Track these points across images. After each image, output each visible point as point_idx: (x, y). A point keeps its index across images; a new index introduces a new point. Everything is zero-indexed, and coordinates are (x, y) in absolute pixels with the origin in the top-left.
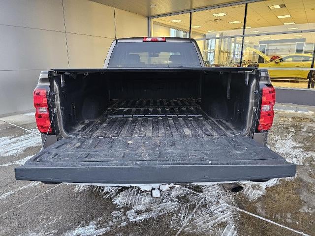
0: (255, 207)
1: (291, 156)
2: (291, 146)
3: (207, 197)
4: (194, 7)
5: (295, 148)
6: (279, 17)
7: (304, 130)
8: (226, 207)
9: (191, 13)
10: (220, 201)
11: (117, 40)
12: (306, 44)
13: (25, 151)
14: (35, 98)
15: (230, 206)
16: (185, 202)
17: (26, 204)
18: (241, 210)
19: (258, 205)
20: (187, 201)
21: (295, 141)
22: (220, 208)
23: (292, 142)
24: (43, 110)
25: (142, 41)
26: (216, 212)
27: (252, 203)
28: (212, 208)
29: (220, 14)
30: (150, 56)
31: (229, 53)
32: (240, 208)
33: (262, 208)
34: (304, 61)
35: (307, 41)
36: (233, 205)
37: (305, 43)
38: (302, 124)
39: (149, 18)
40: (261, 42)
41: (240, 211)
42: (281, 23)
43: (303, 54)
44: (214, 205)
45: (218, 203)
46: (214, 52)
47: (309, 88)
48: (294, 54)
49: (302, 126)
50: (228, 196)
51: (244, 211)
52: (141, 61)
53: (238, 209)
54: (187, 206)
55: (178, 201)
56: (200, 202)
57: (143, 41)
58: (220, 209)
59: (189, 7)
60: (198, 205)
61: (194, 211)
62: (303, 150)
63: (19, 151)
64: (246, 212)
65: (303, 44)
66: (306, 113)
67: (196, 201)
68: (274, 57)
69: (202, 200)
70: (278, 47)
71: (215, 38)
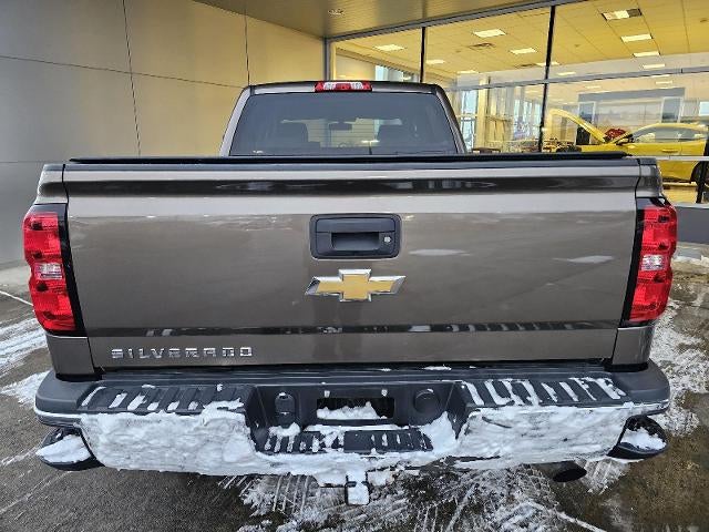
0: (604, 509)
1: (676, 369)
2: (673, 343)
3: (482, 484)
4: (431, 14)
5: (682, 348)
6: (626, 39)
7: (698, 302)
8: (531, 512)
9: (424, 29)
10: (517, 495)
11: (252, 88)
12: (686, 101)
13: (27, 359)
14: (28, 236)
15: (541, 508)
16: (426, 499)
17: (19, 506)
18: (572, 520)
19: (613, 503)
20: (432, 494)
21: (680, 330)
22: (516, 513)
23: (674, 334)
24: (52, 269)
25: (312, 89)
26: (507, 525)
27: (597, 497)
28: (499, 515)
29: (489, 31)
30: (332, 127)
31: (507, 122)
32: (568, 514)
33: (624, 513)
34: (681, 140)
35: (688, 95)
36: (549, 505)
37: (682, 99)
38: (691, 287)
39: (327, 39)
40: (582, 98)
41: (569, 524)
42: (629, 52)
43: (679, 125)
44: (502, 508)
45: (511, 499)
46: (475, 120)
47: (699, 201)
48: (659, 124)
49: (691, 293)
50: (534, 481)
51: (579, 522)
52: (310, 140)
53: (563, 515)
54: (432, 510)
55: (409, 496)
56: (465, 498)
57: (316, 92)
58: (518, 518)
59: (418, 15)
60: (461, 507)
61: (452, 522)
62: (702, 355)
63: (13, 359)
64: (585, 525)
65: (679, 101)
66: (695, 261)
67: (455, 496)
68: (612, 130)
69: (470, 492)
70: (616, 110)
71: (477, 88)
